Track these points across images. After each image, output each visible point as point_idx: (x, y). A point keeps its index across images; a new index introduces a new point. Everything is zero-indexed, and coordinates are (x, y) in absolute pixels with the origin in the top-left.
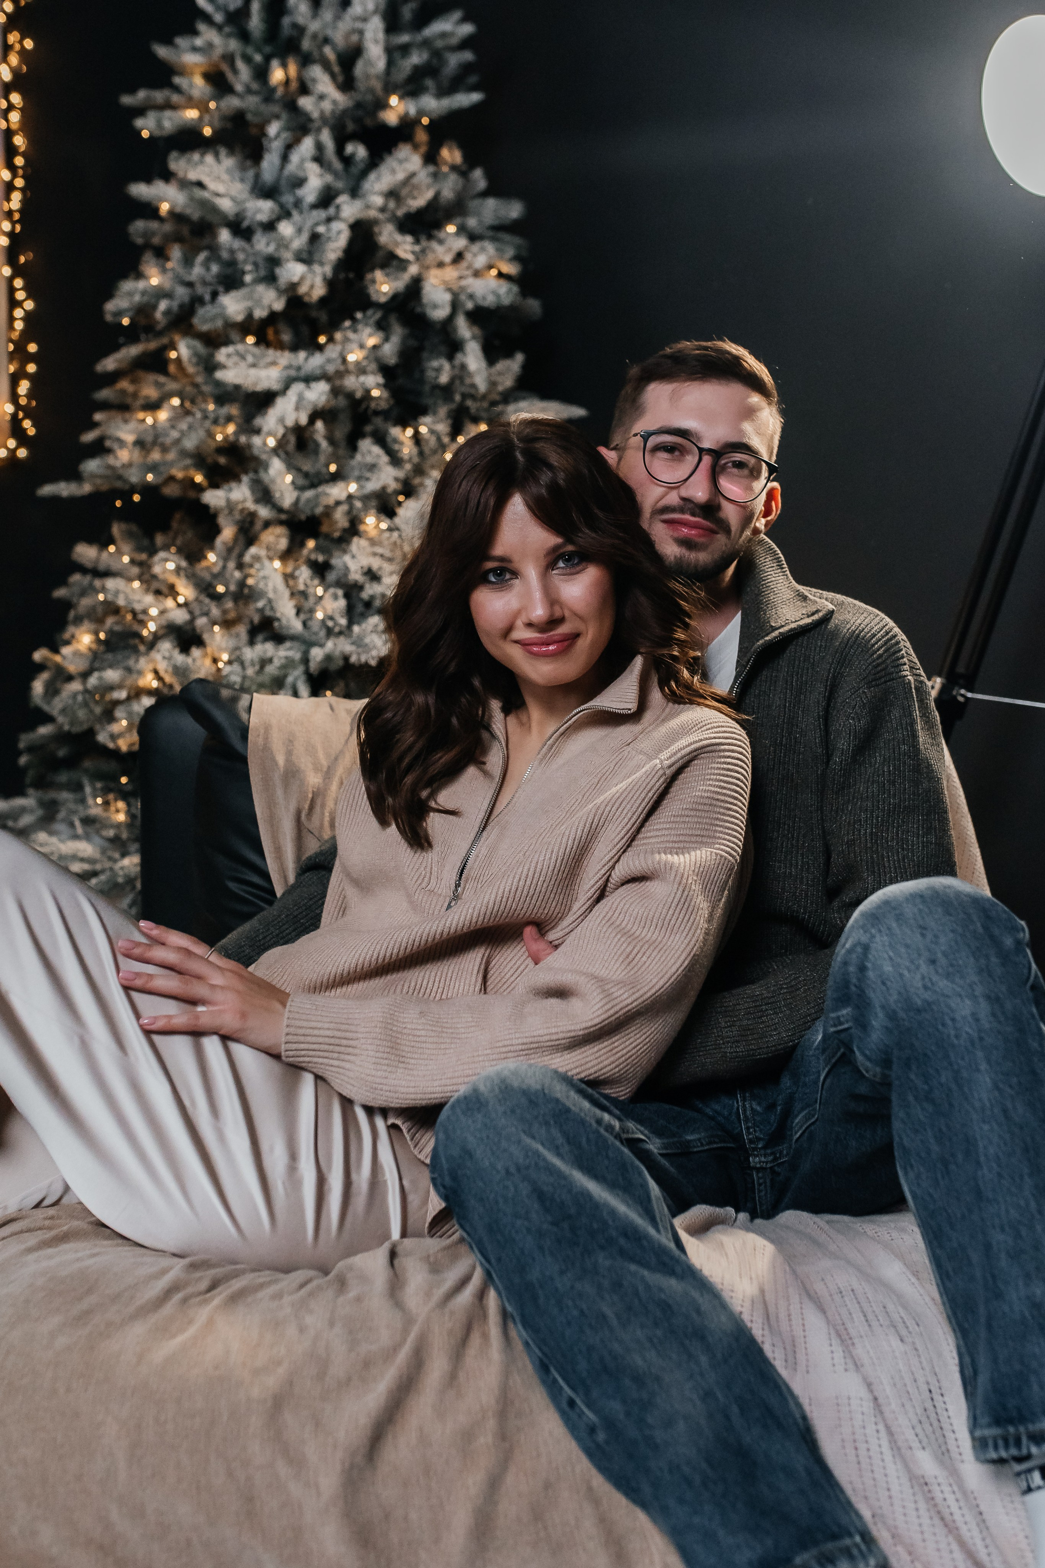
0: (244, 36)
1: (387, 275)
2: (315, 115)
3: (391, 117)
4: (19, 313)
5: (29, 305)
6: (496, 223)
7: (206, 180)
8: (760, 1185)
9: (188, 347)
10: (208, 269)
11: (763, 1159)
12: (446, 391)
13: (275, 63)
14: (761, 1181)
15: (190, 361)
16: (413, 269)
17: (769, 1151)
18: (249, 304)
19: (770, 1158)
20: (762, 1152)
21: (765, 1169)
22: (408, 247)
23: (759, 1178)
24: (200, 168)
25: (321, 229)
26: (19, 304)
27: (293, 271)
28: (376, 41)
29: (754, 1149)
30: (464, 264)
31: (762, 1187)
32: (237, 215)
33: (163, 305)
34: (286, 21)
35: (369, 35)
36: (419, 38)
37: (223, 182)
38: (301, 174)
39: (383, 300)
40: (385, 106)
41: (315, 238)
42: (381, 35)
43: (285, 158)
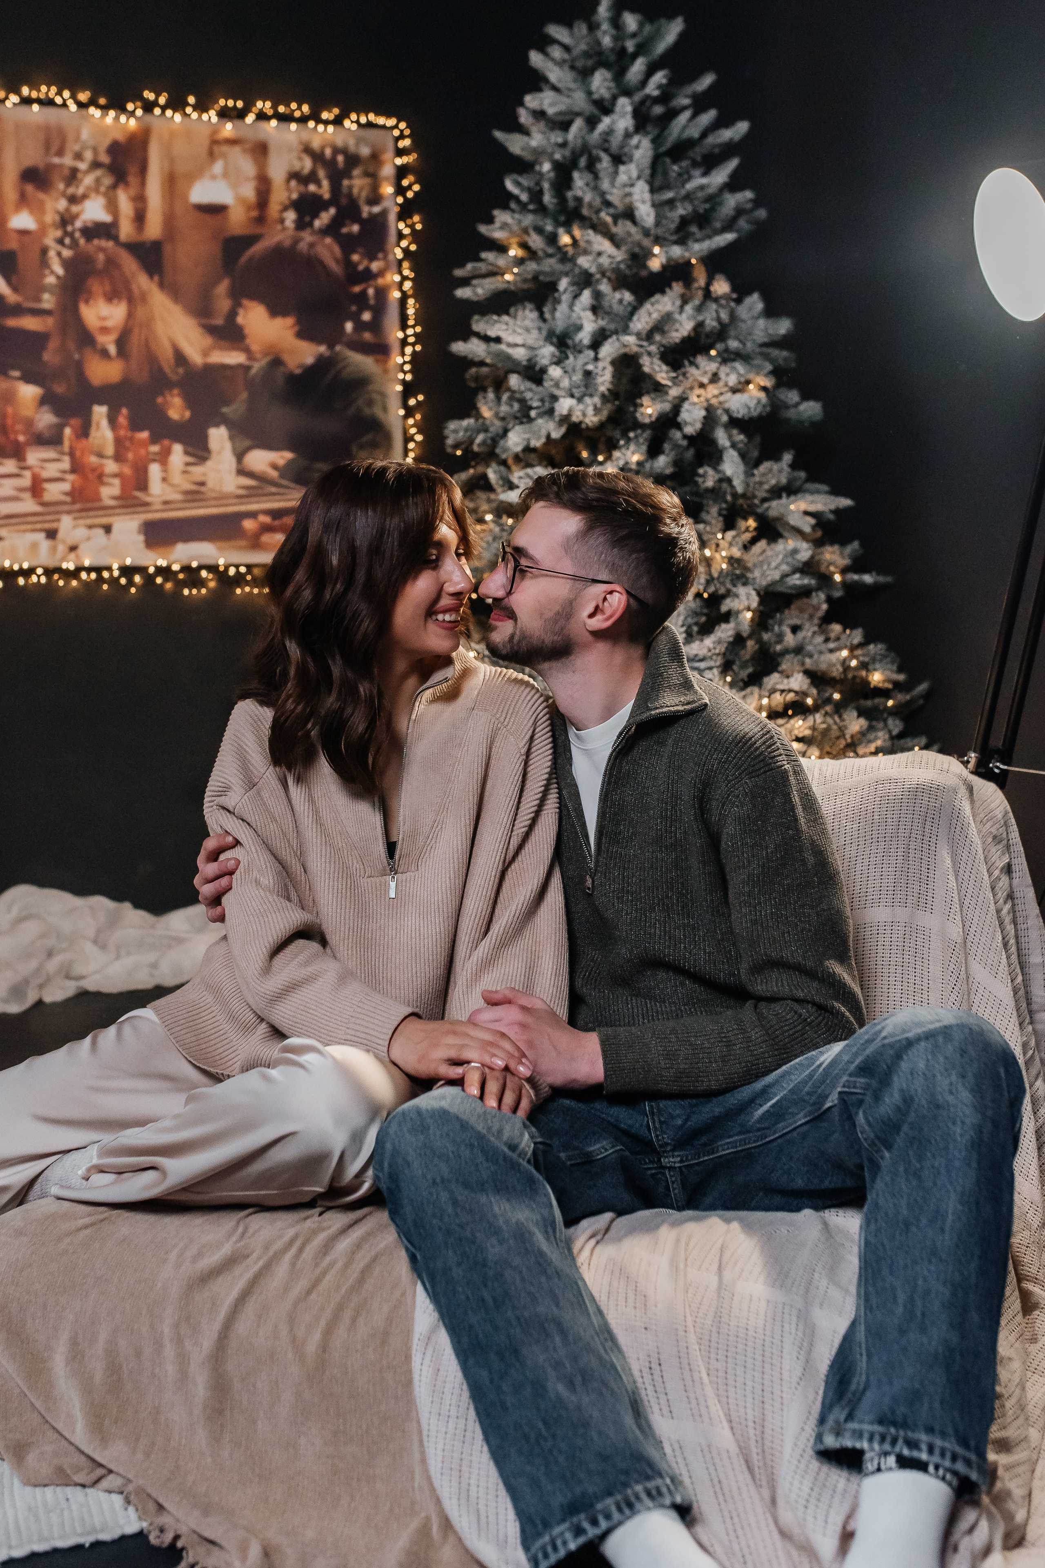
0: (542, 209)
1: (653, 399)
2: (593, 270)
3: (655, 264)
4: (411, 445)
5: (419, 438)
6: (766, 340)
7: (503, 335)
8: (673, 1182)
9: (495, 472)
10: (511, 406)
11: (671, 1160)
12: (715, 493)
13: (561, 231)
14: (673, 1179)
15: (497, 483)
16: (674, 392)
17: (676, 1154)
18: (526, 436)
19: (679, 1159)
20: (671, 1154)
21: (675, 1168)
22: (664, 375)
23: (671, 1176)
24: (497, 326)
25: (590, 367)
26: (411, 439)
27: (565, 405)
28: (644, 202)
29: (664, 1152)
30: (721, 383)
31: (675, 1186)
32: (529, 360)
33: (480, 438)
34: (570, 194)
35: (636, 197)
36: (683, 192)
37: (520, 334)
38: (578, 322)
39: (647, 421)
40: (649, 254)
41: (588, 374)
42: (647, 196)
43: (571, 306)
